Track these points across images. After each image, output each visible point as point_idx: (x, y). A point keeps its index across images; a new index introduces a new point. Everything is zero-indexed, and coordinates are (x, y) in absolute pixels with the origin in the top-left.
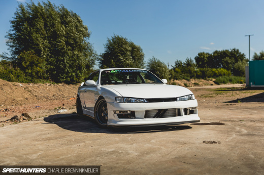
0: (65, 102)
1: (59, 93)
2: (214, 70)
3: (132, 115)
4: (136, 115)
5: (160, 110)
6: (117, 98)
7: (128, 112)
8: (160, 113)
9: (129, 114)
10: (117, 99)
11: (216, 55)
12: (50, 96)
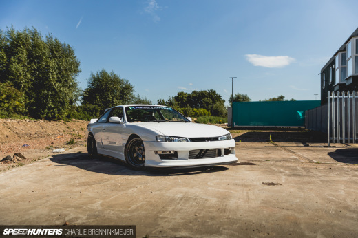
0: (53, 140)
1: (42, 131)
2: (195, 109)
3: (174, 155)
4: (179, 155)
5: (201, 150)
6: (157, 136)
7: (172, 152)
8: (201, 154)
9: (172, 154)
10: (158, 138)
11: (194, 95)
12: (32, 133)
